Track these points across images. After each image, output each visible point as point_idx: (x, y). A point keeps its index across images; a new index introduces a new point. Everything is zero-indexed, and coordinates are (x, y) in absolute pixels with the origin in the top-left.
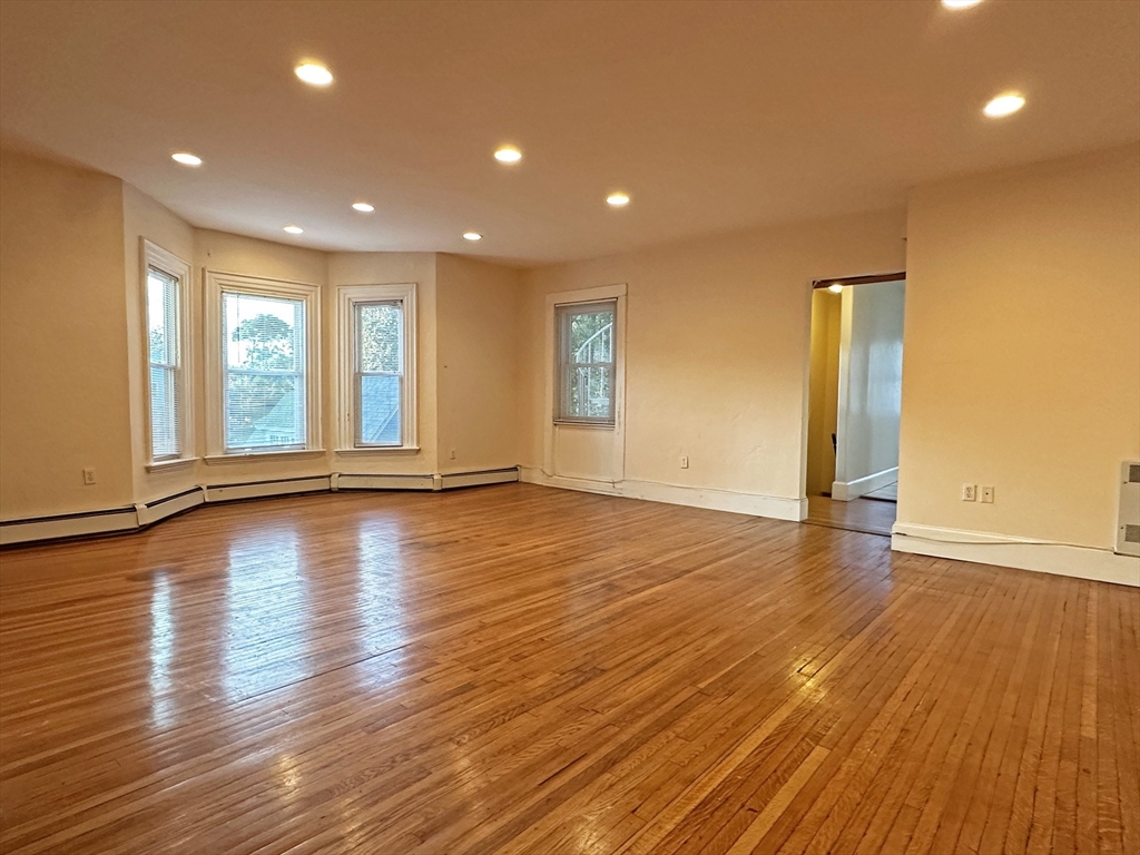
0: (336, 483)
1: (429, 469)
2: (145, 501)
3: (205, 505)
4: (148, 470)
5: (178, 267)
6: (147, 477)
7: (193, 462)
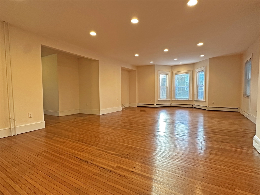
0: (194, 106)
1: (206, 105)
2: (156, 104)
3: (171, 107)
4: (158, 100)
5: (167, 73)
6: (158, 101)
7: (170, 100)
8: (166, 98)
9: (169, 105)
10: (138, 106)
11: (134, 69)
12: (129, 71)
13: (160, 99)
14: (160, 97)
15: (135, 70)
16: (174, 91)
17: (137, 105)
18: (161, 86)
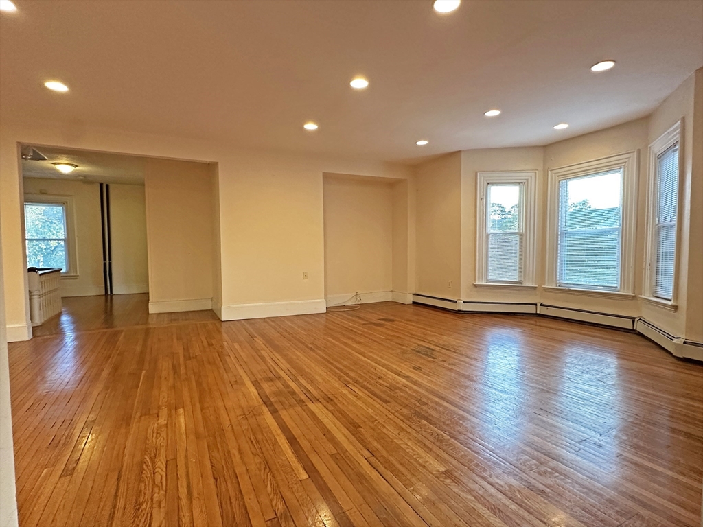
2: (465, 299)
3: (537, 315)
4: (475, 285)
5: (523, 176)
6: (475, 289)
7: (534, 288)
8: (517, 280)
9: (532, 310)
10: (414, 303)
11: (400, 178)
12: (391, 184)
13: (488, 281)
14: (487, 275)
15: (403, 178)
16: (555, 249)
17: (409, 299)
18: (490, 231)
